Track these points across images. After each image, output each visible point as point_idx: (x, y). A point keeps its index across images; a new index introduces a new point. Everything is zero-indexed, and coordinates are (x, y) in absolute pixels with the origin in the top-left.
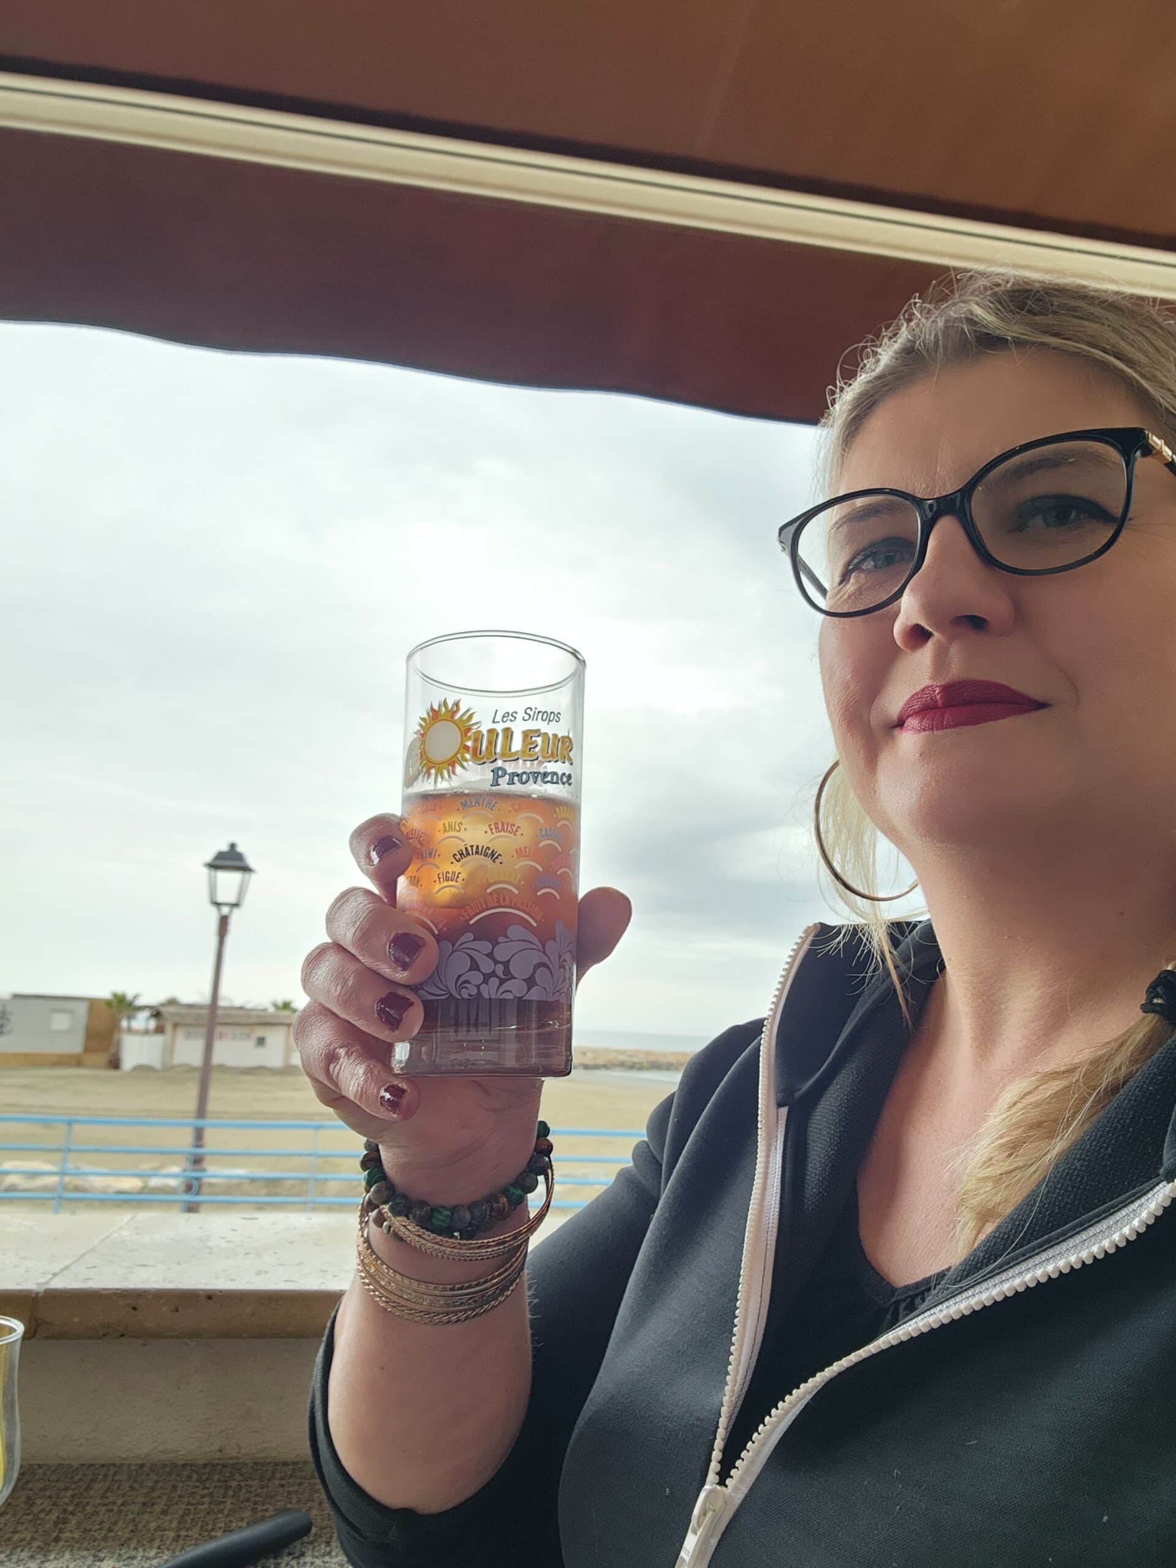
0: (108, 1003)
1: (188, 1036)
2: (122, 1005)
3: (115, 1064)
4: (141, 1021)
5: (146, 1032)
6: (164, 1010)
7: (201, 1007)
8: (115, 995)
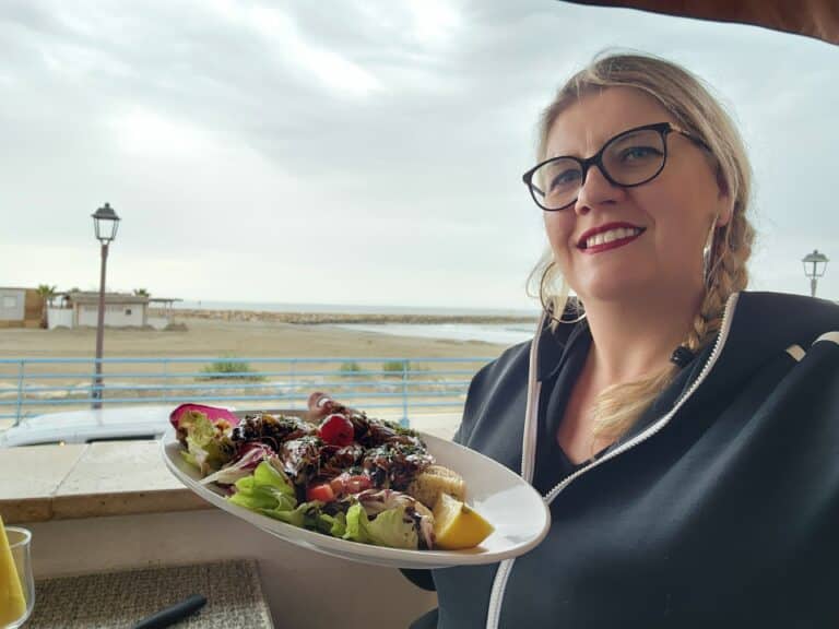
0: (38, 291)
1: (87, 309)
2: (46, 293)
3: (45, 325)
4: (58, 301)
5: (62, 307)
6: (72, 295)
7: (95, 293)
8: (41, 287)
